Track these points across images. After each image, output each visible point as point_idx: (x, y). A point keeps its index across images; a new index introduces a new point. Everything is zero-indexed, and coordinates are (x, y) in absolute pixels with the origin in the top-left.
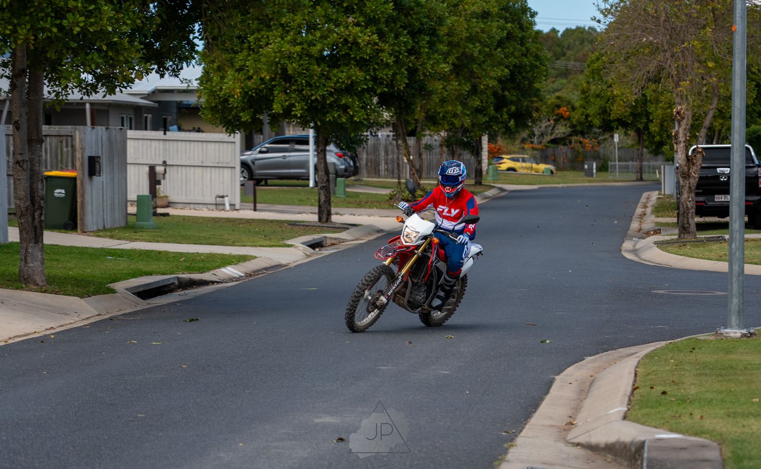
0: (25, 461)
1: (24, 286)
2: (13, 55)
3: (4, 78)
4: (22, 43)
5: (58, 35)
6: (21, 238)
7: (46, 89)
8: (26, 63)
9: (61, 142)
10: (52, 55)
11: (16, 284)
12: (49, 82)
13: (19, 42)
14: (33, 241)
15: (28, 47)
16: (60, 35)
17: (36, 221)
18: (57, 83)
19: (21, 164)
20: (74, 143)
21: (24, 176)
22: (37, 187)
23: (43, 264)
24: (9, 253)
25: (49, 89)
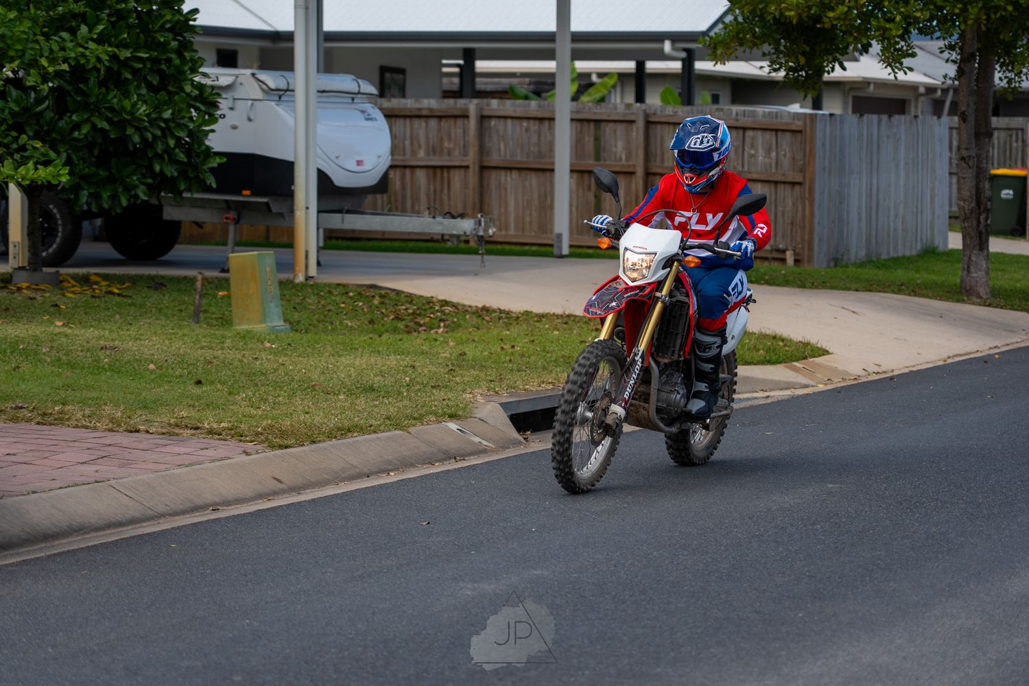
0: (968, 496)
1: (966, 298)
2: (962, 36)
3: (950, 62)
4: (973, 23)
5: (1013, 13)
6: (964, 245)
7: (997, 75)
8: (977, 45)
9: (1011, 136)
10: (1006, 36)
11: (957, 297)
12: (1001, 67)
13: (970, 22)
14: (978, 248)
15: (979, 28)
16: (1015, 14)
17: (981, 226)
18: (1010, 68)
19: (967, 160)
20: (1025, 137)
21: (969, 174)
22: (984, 187)
23: (987, 273)
24: (949, 261)
25: (1000, 75)
